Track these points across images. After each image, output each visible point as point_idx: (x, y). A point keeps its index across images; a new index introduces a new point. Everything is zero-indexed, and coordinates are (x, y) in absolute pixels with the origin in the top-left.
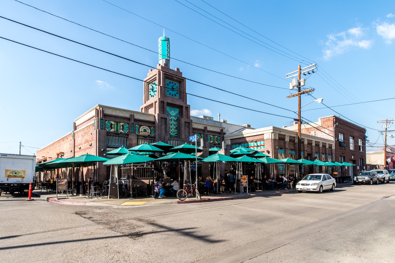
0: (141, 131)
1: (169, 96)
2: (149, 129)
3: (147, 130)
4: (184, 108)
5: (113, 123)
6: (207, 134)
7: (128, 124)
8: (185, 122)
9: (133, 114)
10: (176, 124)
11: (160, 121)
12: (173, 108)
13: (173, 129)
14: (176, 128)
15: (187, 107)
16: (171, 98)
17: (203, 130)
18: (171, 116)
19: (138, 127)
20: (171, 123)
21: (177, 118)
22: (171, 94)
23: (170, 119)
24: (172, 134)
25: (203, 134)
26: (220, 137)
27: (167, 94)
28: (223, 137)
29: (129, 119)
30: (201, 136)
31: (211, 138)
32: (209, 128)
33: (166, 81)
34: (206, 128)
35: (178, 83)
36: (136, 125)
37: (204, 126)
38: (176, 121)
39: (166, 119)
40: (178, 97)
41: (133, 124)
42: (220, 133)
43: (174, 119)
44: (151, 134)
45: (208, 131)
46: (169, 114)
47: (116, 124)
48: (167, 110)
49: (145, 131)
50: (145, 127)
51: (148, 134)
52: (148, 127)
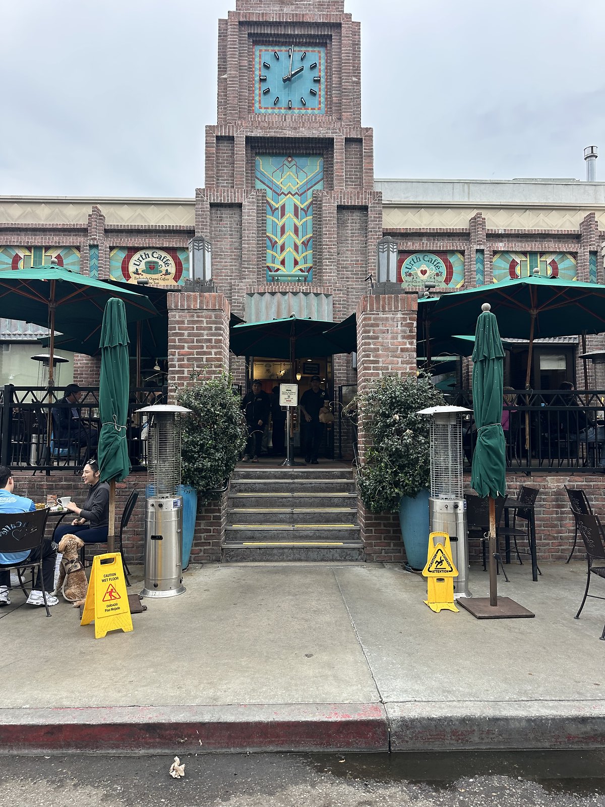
0: (137, 273)
1: (270, 111)
2: (172, 262)
3: (161, 263)
4: (339, 146)
5: (22, 253)
6: (482, 247)
7: (78, 248)
8: (341, 208)
9: (95, 210)
10: (305, 225)
11: (208, 220)
12: (290, 159)
13: (289, 249)
14: (308, 242)
15: (360, 141)
16: (276, 119)
17: (464, 235)
18: (283, 193)
19: (122, 255)
20: (280, 224)
21: (310, 201)
22: (283, 103)
23: (277, 209)
24: (284, 271)
25: (462, 253)
26: (574, 255)
27: (260, 108)
28: (594, 253)
29: (84, 231)
30: (446, 262)
31: (513, 265)
32: (498, 222)
33: (257, 53)
34: (476, 222)
35: (317, 49)
36: (112, 248)
37: (473, 213)
38: (305, 211)
39: (240, 205)
40: (319, 109)
41: (96, 246)
42: (576, 237)
43: (296, 208)
44: (179, 279)
45: (493, 236)
46: (268, 189)
47: (32, 257)
48: (262, 174)
49: (154, 268)
50: (150, 252)
51: (164, 279)
52: (163, 254)
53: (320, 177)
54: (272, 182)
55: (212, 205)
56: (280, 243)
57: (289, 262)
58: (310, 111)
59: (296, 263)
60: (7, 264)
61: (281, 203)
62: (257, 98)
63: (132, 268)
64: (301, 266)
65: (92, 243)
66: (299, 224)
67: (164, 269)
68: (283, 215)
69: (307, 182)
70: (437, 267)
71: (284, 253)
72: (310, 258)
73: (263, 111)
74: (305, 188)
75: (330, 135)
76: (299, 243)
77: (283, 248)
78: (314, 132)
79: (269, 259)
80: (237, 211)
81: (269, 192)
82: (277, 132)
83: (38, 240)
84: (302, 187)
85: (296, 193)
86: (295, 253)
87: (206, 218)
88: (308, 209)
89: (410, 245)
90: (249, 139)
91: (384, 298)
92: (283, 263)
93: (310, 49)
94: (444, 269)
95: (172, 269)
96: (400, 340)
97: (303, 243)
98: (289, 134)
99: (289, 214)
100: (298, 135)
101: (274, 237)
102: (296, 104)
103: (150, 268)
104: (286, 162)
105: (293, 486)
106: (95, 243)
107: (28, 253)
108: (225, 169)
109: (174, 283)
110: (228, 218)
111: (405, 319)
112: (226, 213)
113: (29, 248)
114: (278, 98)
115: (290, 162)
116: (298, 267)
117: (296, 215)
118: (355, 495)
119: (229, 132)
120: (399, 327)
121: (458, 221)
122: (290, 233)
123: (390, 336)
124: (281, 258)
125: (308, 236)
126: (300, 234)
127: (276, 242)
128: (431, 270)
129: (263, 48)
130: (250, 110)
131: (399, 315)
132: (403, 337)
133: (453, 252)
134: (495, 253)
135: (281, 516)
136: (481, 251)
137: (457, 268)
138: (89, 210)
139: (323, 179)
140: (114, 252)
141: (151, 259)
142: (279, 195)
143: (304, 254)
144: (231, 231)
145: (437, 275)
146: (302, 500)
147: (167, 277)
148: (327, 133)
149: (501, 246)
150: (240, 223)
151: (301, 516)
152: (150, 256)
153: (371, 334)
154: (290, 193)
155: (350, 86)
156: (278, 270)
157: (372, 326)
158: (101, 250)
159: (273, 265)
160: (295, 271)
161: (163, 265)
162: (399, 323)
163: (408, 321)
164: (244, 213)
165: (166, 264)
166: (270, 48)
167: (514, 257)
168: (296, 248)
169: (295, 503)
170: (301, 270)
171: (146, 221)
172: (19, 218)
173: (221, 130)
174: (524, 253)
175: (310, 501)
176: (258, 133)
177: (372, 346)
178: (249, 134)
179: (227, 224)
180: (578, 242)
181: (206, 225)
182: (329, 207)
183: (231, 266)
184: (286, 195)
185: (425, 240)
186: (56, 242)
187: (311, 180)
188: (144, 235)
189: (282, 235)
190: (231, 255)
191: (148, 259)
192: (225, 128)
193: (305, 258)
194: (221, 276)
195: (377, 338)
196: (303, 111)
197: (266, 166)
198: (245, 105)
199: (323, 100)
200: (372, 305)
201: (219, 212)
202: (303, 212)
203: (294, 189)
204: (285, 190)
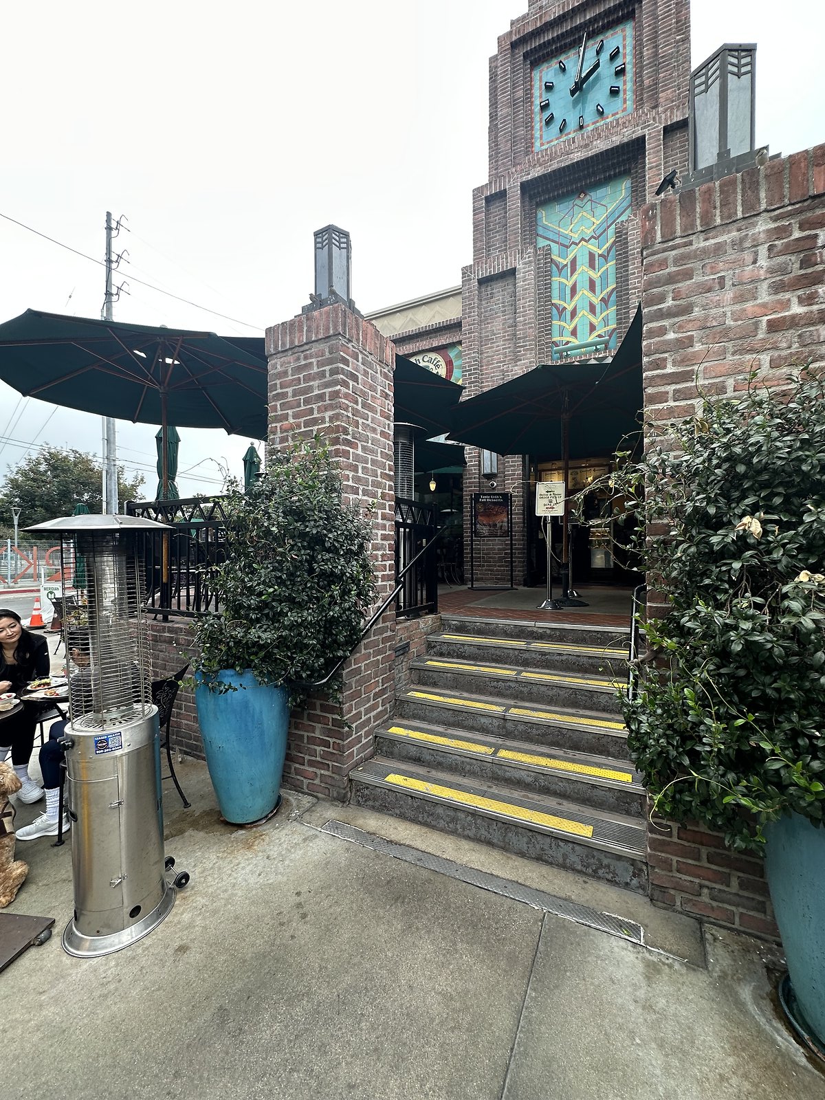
1: (554, 143)
2: (442, 362)
3: (431, 366)
4: (652, 145)
10: (604, 277)
11: (476, 300)
12: (582, 195)
13: (584, 313)
14: (609, 297)
15: (684, 122)
16: (561, 146)
18: (573, 243)
20: (570, 284)
21: (611, 241)
22: (572, 125)
23: (566, 265)
24: (575, 342)
27: (541, 144)
33: (536, 77)
35: (619, 28)
38: (605, 257)
39: (513, 272)
40: (624, 109)
43: (592, 256)
46: (553, 245)
48: (545, 228)
50: (421, 357)
52: (433, 355)
53: (625, 204)
54: (559, 234)
55: (481, 281)
56: (570, 308)
57: (583, 331)
58: (610, 119)
59: (592, 328)
61: (571, 256)
62: (537, 134)
64: (600, 330)
66: (596, 276)
68: (573, 270)
69: (608, 218)
71: (576, 320)
72: (612, 317)
73: (544, 147)
74: (605, 225)
75: (639, 133)
76: (596, 301)
77: (574, 314)
78: (614, 139)
79: (555, 330)
80: (510, 279)
81: (555, 247)
82: (561, 161)
84: (600, 226)
85: (592, 237)
86: (591, 316)
87: (473, 300)
88: (609, 252)
90: (524, 186)
92: (574, 332)
93: (609, 33)
95: (444, 371)
96: (765, 298)
97: (603, 300)
98: (577, 158)
99: (582, 267)
100: (590, 154)
101: (562, 303)
102: (590, 118)
104: (577, 202)
108: (497, 234)
110: (499, 292)
112: (497, 287)
114: (564, 120)
115: (582, 199)
116: (595, 333)
117: (592, 265)
119: (500, 186)
120: (763, 262)
122: (584, 293)
124: (572, 327)
125: (610, 289)
126: (598, 289)
127: (565, 308)
129: (545, 66)
130: (528, 152)
131: (763, 226)
135: (483, 720)
139: (631, 205)
142: (567, 247)
143: (604, 314)
144: (503, 307)
148: (633, 132)
150: (514, 293)
151: (521, 728)
152: (421, 361)
153: (669, 302)
154: (583, 239)
155: (671, 48)
156: (567, 343)
159: (562, 339)
160: (591, 339)
161: (434, 368)
162: (763, 251)
163: (797, 234)
164: (519, 278)
165: (437, 366)
166: (554, 62)
168: (592, 309)
169: (522, 692)
170: (600, 336)
171: (417, 325)
173: (491, 187)
175: (550, 693)
176: (536, 173)
177: (671, 336)
178: (524, 179)
179: (499, 300)
181: (473, 308)
183: (503, 349)
184: (577, 244)
187: (613, 212)
188: (414, 340)
189: (572, 297)
190: (505, 336)
192: (496, 184)
193: (606, 321)
194: (493, 364)
196: (600, 123)
197: (550, 218)
198: (521, 147)
199: (629, 94)
200: (668, 224)
201: (489, 288)
202: (602, 259)
203: (589, 233)
204: (576, 238)
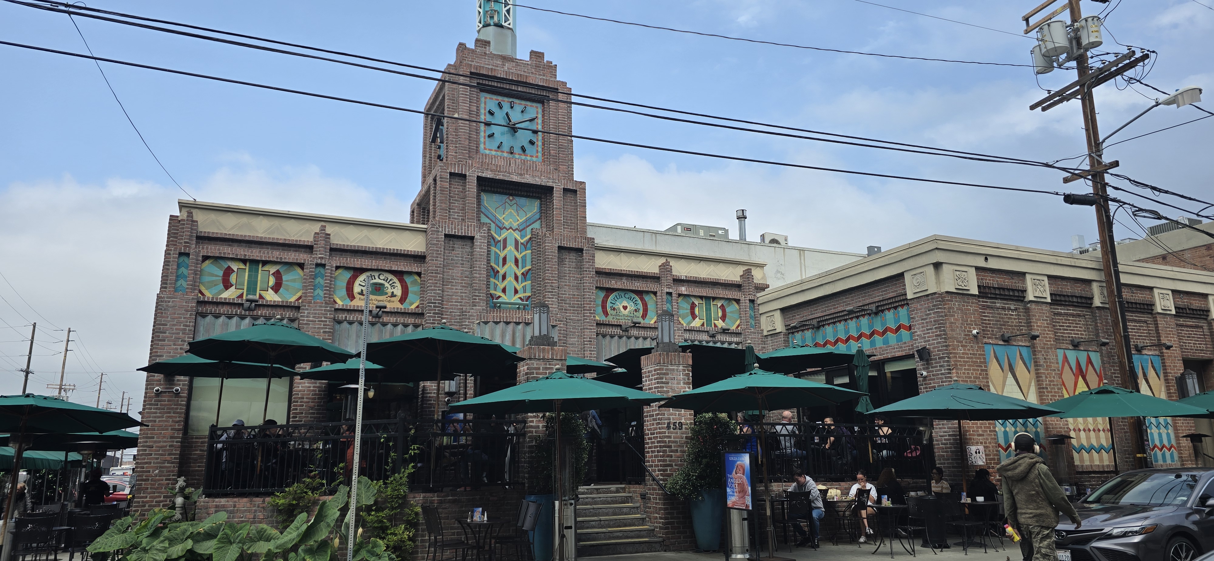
0: (361, 293)
1: (493, 153)
2: (398, 284)
3: (387, 285)
4: (557, 195)
5: (235, 266)
6: (671, 290)
7: (301, 266)
8: (560, 248)
9: (323, 228)
10: (524, 258)
11: (442, 249)
12: (511, 198)
13: (510, 279)
14: (527, 273)
15: (575, 192)
16: (502, 163)
17: (655, 278)
18: (505, 228)
19: (348, 275)
20: (502, 255)
21: (529, 237)
22: (506, 147)
23: (500, 241)
24: (504, 298)
25: (655, 293)
26: (738, 301)
27: (485, 149)
28: (752, 301)
29: (309, 248)
30: (642, 300)
31: (693, 306)
32: (681, 270)
33: (483, 99)
34: (666, 268)
35: (535, 104)
36: (337, 268)
37: (663, 260)
38: (525, 245)
39: (472, 238)
40: (537, 157)
41: (323, 266)
42: (738, 286)
43: (516, 241)
44: (404, 302)
45: (678, 281)
46: (492, 223)
47: (247, 270)
48: (486, 208)
49: (379, 290)
50: (376, 274)
51: (389, 301)
52: (390, 276)
53: (538, 216)
54: (495, 216)
55: (446, 235)
56: (502, 272)
57: (510, 291)
58: (529, 158)
59: (516, 292)
60: (217, 276)
61: (503, 236)
62: (482, 140)
63: (357, 289)
64: (521, 295)
65: (319, 261)
66: (519, 256)
67: (390, 291)
68: (505, 247)
69: (526, 221)
70: (636, 304)
71: (506, 282)
72: (528, 288)
73: (487, 152)
74: (524, 225)
75: (550, 184)
76: (519, 274)
77: (504, 277)
78: (537, 179)
79: (491, 286)
80: (469, 243)
81: (493, 226)
82: (505, 176)
83: (255, 253)
84: (522, 223)
85: (517, 229)
86: (515, 283)
87: (440, 248)
88: (527, 243)
89: (613, 283)
90: (479, 178)
91: (672, 355)
92: (504, 291)
93: (529, 103)
94: (640, 306)
95: (398, 291)
96: (682, 385)
97: (523, 274)
98: (515, 178)
99: (511, 247)
100: (521, 181)
101: (497, 267)
102: (517, 150)
103: (376, 290)
104: (507, 200)
105: (587, 500)
106: (323, 262)
107: (242, 266)
108: (456, 202)
109: (399, 306)
110: (460, 250)
111: (684, 370)
112: (458, 244)
113: (244, 261)
114: (502, 143)
115: (511, 201)
116: (518, 296)
117: (517, 248)
118: (638, 505)
119: (462, 170)
120: (681, 376)
121: (651, 266)
122: (510, 264)
123: (676, 382)
124: (502, 286)
125: (527, 268)
126: (520, 265)
127: (498, 272)
128: (631, 307)
129: (488, 96)
130: (477, 151)
131: (681, 368)
132: (684, 383)
133: (647, 292)
134: (680, 295)
135: (592, 523)
136: (670, 294)
137: (651, 306)
138: (316, 227)
139: (539, 219)
140: (340, 271)
141: (377, 281)
142: (501, 229)
143: (524, 284)
144: (462, 260)
145: (636, 311)
146: (601, 511)
147: (393, 299)
148: (548, 182)
149: (683, 290)
150: (472, 253)
151: (607, 522)
152: (377, 277)
153: (664, 380)
154: (511, 228)
155: (565, 143)
156: (499, 297)
157: (664, 374)
158: (328, 269)
159: (495, 292)
160: (515, 299)
161: (389, 287)
162: (681, 373)
163: (687, 372)
164: (477, 245)
165: (393, 286)
166: (495, 97)
167: (693, 300)
168: (516, 278)
169: (596, 513)
170: (520, 298)
171: (372, 243)
172: (232, 228)
173: (455, 167)
174: (701, 297)
175: (606, 511)
176: (488, 175)
177: (665, 389)
178: (480, 174)
179: (458, 254)
180: (740, 290)
181: (440, 254)
182: (551, 246)
183: (461, 293)
184: (508, 230)
185: (624, 280)
186: (277, 258)
187: (529, 218)
188: (369, 256)
189: (504, 265)
190: (462, 283)
191: (374, 281)
192: (458, 166)
193: (524, 288)
194: (452, 302)
195: (668, 383)
196: (523, 157)
197: (490, 201)
198: (474, 146)
199: (540, 149)
200: (664, 359)
201: (451, 242)
202: (523, 246)
203: (515, 225)
204: (507, 224)
